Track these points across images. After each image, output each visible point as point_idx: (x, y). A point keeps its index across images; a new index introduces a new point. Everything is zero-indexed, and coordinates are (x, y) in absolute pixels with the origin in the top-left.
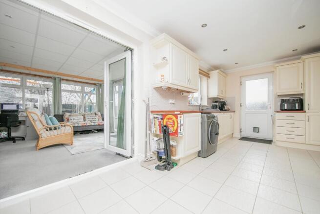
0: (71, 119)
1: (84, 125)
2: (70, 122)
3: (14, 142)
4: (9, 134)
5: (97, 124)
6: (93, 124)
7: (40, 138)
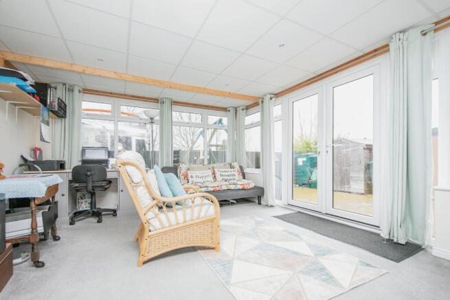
0: (192, 177)
1: (218, 189)
2: (190, 182)
3: (99, 221)
4: (93, 204)
5: (241, 187)
6: (232, 187)
7: (147, 231)
